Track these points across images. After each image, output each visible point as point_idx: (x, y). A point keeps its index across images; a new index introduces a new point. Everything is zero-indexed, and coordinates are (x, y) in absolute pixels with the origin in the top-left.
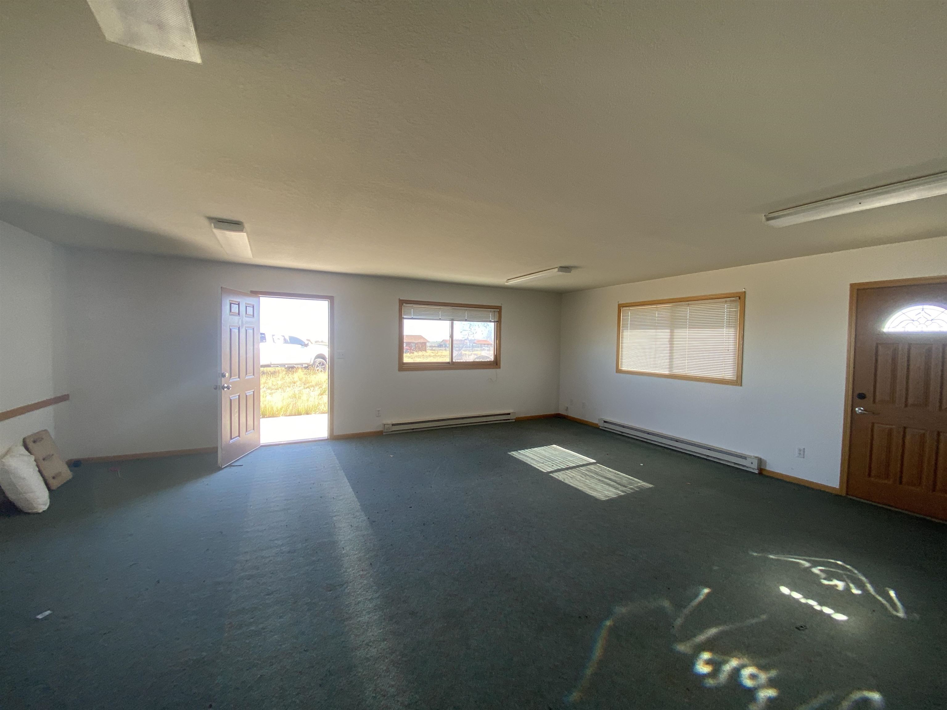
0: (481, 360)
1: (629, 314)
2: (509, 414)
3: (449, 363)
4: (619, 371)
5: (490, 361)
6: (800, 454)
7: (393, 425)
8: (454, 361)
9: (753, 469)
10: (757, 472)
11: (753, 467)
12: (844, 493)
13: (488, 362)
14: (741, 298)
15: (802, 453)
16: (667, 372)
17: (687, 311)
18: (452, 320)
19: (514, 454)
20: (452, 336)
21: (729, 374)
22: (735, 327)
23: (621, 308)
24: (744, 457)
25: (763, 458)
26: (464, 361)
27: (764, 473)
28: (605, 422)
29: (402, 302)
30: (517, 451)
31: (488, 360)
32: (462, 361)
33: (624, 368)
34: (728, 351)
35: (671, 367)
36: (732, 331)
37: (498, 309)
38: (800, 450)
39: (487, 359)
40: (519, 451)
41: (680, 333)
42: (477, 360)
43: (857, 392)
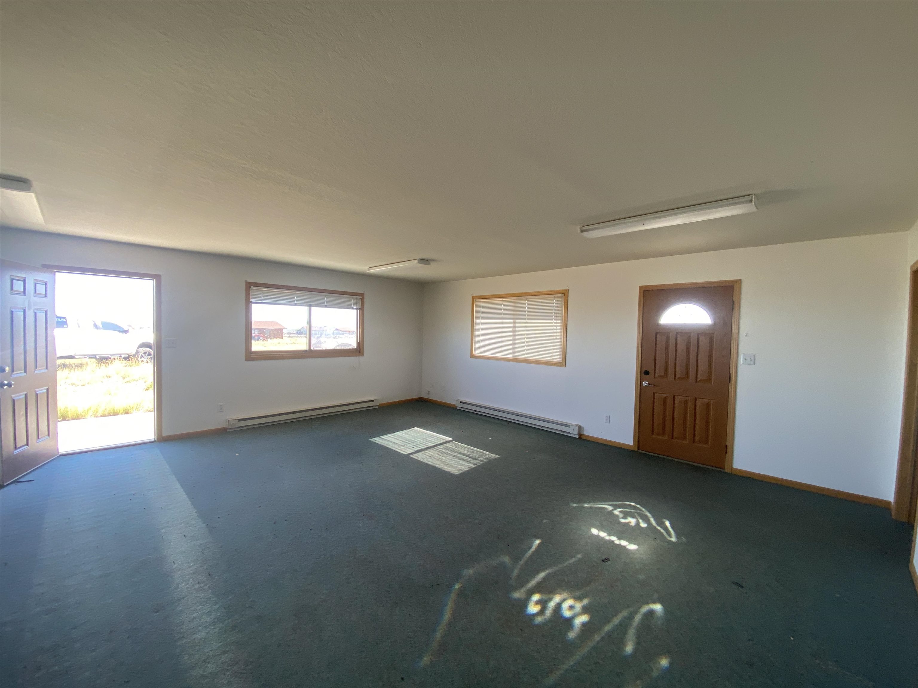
0: (342, 348)
1: (481, 305)
2: (372, 401)
3: (306, 351)
4: (473, 356)
5: (353, 349)
6: (607, 420)
7: (239, 420)
8: (312, 349)
9: (575, 435)
10: (577, 437)
11: (575, 433)
12: (636, 449)
13: (350, 349)
14: (565, 294)
15: (608, 419)
16: (510, 356)
17: (525, 304)
18: (310, 306)
19: (377, 440)
20: (309, 323)
21: (557, 357)
22: (561, 319)
23: (475, 300)
24: (568, 426)
25: (581, 425)
26: (324, 349)
27: (583, 437)
28: (461, 402)
29: (249, 285)
30: (379, 437)
31: (351, 347)
32: (321, 349)
33: (477, 354)
34: (556, 338)
35: (514, 352)
36: (559, 321)
37: (360, 297)
38: (607, 417)
39: (349, 346)
40: (381, 437)
41: (520, 323)
42: (338, 348)
43: (644, 370)
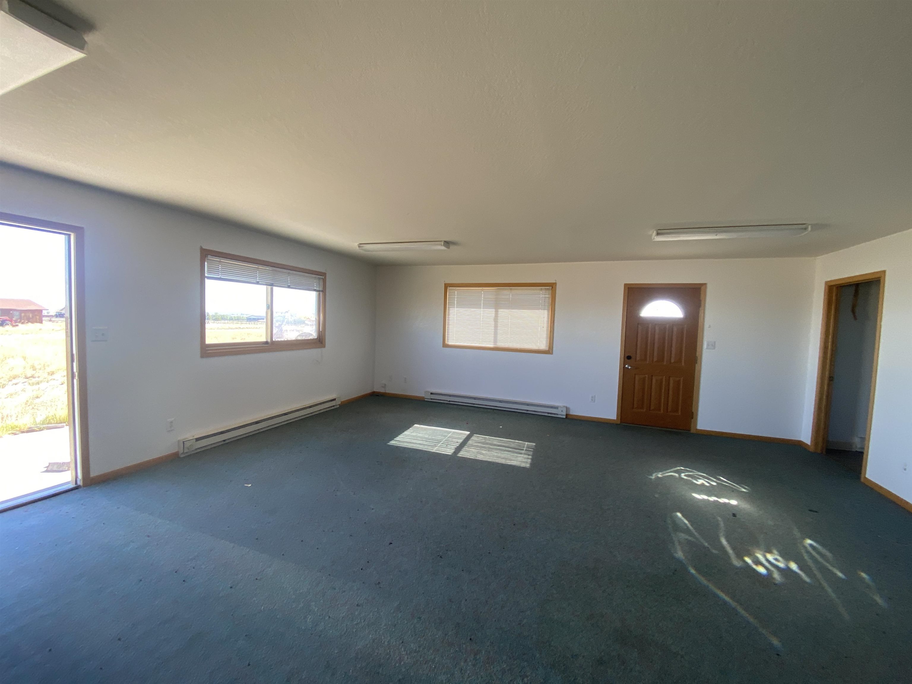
0: (304, 338)
1: (455, 294)
2: (334, 400)
3: (266, 343)
4: (445, 345)
5: (313, 339)
6: (592, 400)
7: (197, 440)
8: (274, 340)
9: (562, 415)
10: (564, 417)
11: (562, 414)
12: (619, 422)
13: (311, 340)
14: (552, 286)
15: (593, 399)
16: (492, 346)
17: (506, 293)
18: (272, 285)
19: (392, 443)
20: (270, 307)
21: (543, 345)
22: (548, 310)
23: (448, 287)
24: (556, 408)
25: (568, 406)
26: (286, 340)
27: (569, 417)
28: (431, 394)
29: (205, 254)
30: (393, 439)
31: (311, 337)
32: (283, 340)
33: (450, 343)
34: (543, 328)
35: (495, 341)
36: (546, 312)
37: (322, 276)
38: (592, 397)
39: (309, 336)
40: (395, 439)
41: (503, 312)
42: (299, 338)
43: (627, 355)
